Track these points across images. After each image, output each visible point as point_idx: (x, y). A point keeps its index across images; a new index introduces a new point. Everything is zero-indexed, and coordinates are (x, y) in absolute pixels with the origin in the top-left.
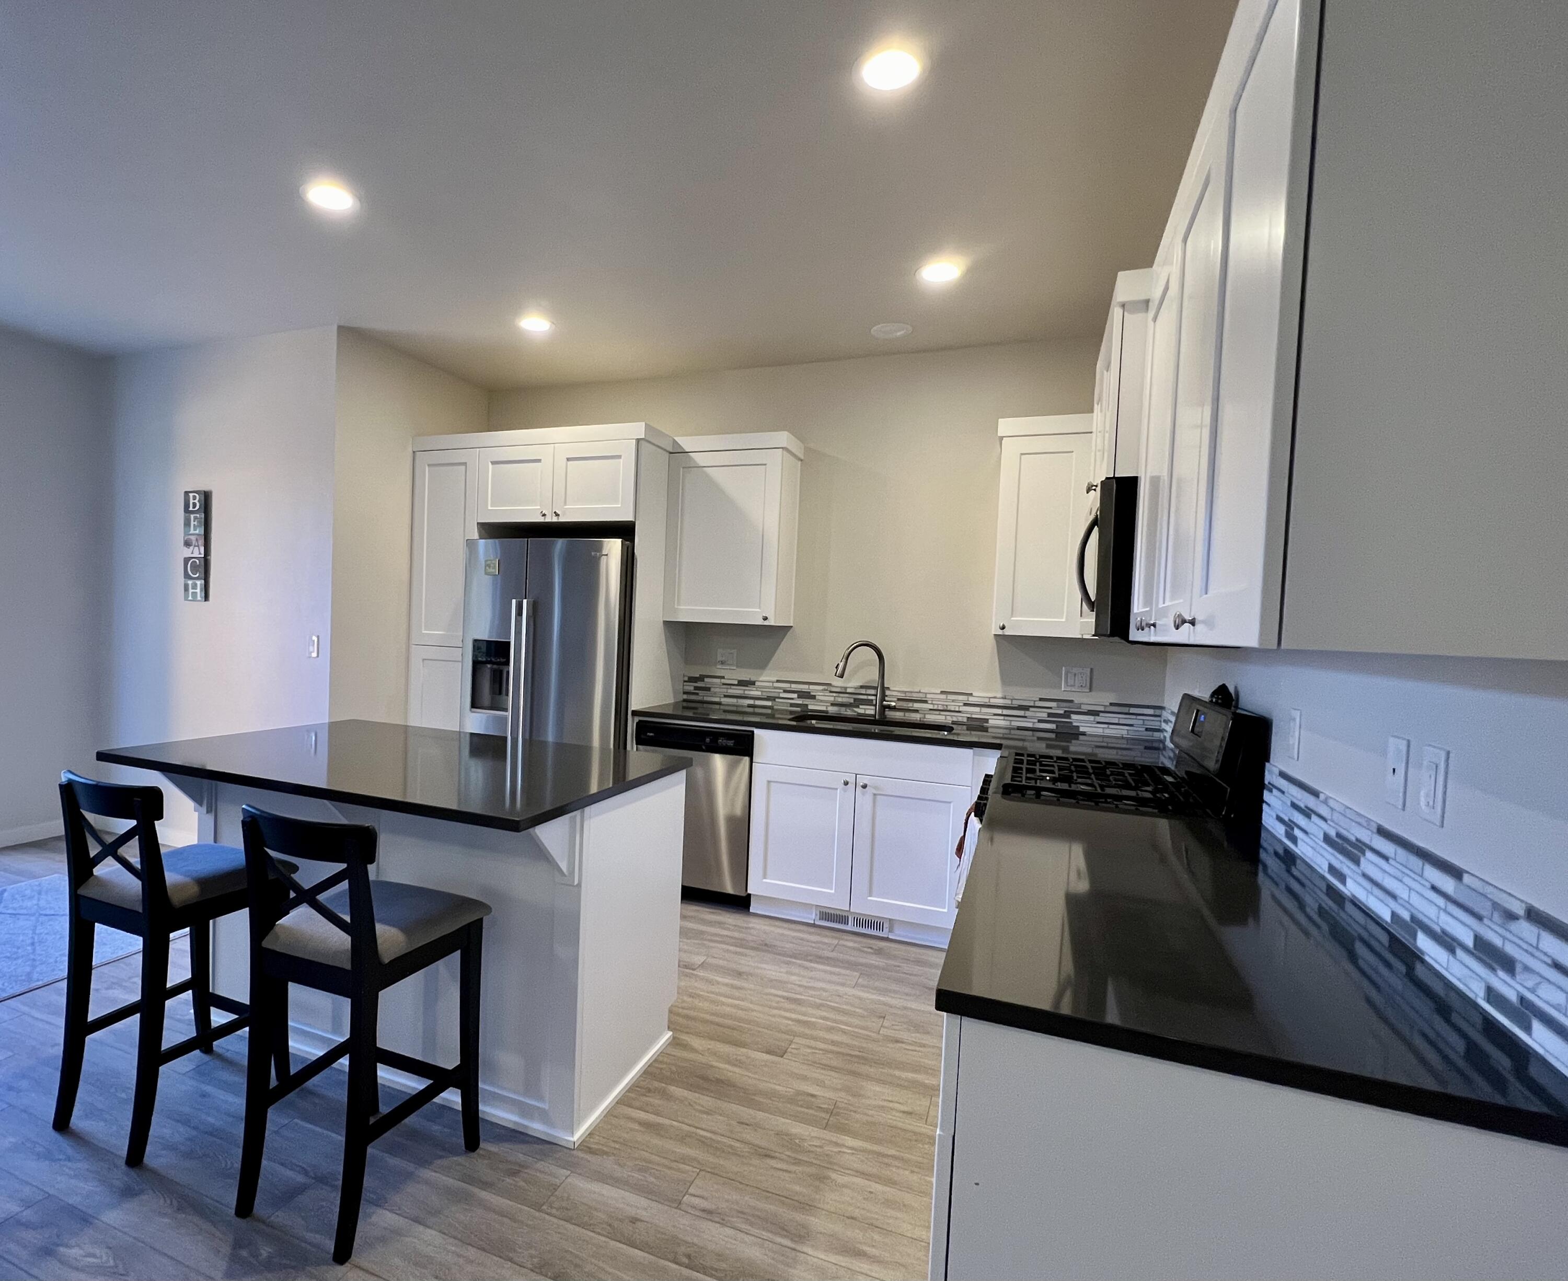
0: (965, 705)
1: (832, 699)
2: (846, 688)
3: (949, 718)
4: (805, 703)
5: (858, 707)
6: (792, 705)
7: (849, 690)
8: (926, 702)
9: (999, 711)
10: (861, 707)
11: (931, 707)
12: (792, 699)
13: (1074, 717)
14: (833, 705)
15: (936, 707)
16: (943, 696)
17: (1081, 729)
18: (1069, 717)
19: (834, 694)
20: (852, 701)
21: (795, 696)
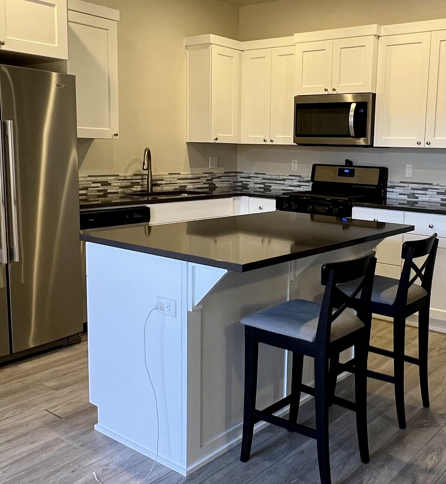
0: (178, 179)
1: (120, 184)
2: (126, 177)
3: (172, 187)
4: (106, 188)
5: (133, 187)
6: (99, 191)
7: (128, 178)
8: (162, 180)
9: (190, 181)
10: (134, 187)
11: (165, 182)
12: (98, 187)
13: (214, 180)
14: (121, 187)
15: (167, 183)
16: (170, 176)
17: (216, 185)
18: (212, 181)
19: (121, 181)
20: (130, 184)
21: (99, 185)
